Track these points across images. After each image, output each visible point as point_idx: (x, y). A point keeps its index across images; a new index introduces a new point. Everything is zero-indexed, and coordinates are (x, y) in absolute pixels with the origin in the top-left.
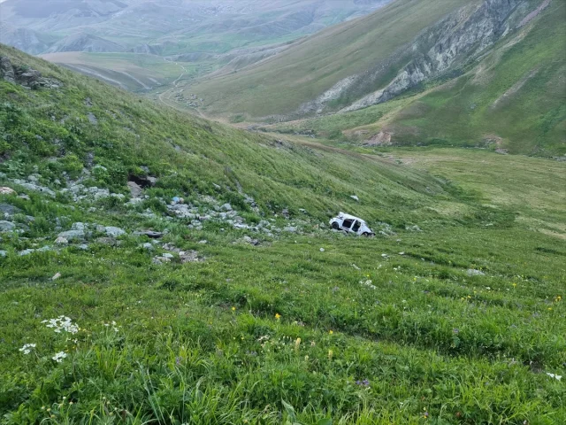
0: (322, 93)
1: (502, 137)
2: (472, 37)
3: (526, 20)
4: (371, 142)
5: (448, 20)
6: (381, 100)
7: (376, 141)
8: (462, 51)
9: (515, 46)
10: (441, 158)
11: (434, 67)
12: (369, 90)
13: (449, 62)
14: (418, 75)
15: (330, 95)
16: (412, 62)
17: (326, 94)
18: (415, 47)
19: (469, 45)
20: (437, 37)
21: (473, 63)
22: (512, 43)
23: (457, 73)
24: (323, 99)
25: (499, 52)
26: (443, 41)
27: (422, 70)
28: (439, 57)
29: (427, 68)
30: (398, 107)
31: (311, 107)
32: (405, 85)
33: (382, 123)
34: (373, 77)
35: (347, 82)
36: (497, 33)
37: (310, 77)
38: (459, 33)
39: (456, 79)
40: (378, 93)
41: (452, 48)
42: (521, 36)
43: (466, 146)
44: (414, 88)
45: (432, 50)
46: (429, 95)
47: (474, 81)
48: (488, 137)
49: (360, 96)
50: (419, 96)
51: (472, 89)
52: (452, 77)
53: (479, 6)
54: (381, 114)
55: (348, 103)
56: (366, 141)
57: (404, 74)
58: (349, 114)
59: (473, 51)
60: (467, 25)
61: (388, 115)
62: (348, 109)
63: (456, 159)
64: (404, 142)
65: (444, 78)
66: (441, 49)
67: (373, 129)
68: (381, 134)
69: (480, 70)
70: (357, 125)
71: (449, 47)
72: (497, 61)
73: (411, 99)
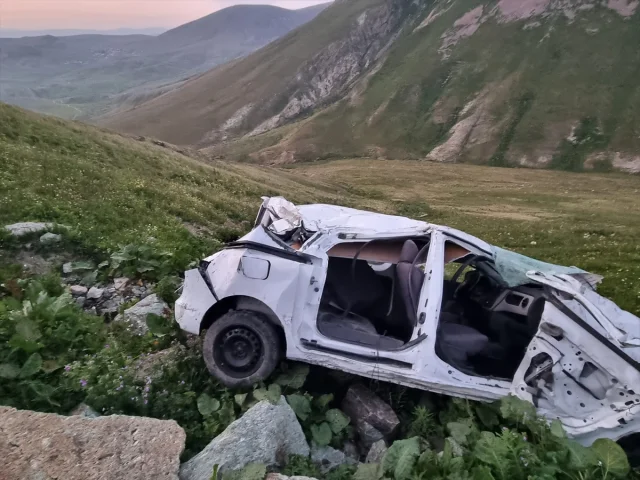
0: (224, 122)
1: (381, 146)
2: (343, 68)
3: (380, 53)
4: (276, 161)
5: (322, 54)
6: (279, 125)
7: (282, 160)
8: (337, 80)
9: (377, 73)
10: (339, 168)
11: (318, 94)
12: (267, 117)
13: (329, 90)
14: (306, 102)
15: (231, 123)
16: (298, 90)
17: (228, 122)
18: (299, 78)
19: (341, 75)
20: (315, 69)
21: (347, 90)
22: (373, 72)
23: (336, 98)
24: (226, 127)
25: (365, 81)
26: (321, 72)
27: (309, 97)
28: (320, 85)
29: (313, 96)
30: (294, 130)
31: (216, 135)
32: (297, 110)
33: (283, 143)
34: (269, 105)
35: (245, 110)
36: (361, 65)
37: (210, 108)
38: (332, 65)
39: (337, 103)
40: (276, 119)
41: (329, 78)
42: (379, 66)
43: (355, 156)
44: (304, 112)
45: (314, 80)
46: (319, 117)
47: (352, 103)
48: (370, 148)
49: (260, 122)
50: (310, 118)
51: (351, 110)
52: (334, 102)
53: (344, 43)
54: (281, 137)
55: (250, 128)
56: (272, 161)
57: (294, 101)
58: (253, 139)
59: (345, 80)
60: (338, 58)
61: (287, 137)
62: (251, 134)
63: (350, 167)
64: (305, 159)
65: (328, 102)
66: (321, 79)
67: (275, 149)
68: (284, 153)
69: (354, 94)
70: (261, 147)
71: (326, 76)
72: (365, 86)
73: (304, 122)
